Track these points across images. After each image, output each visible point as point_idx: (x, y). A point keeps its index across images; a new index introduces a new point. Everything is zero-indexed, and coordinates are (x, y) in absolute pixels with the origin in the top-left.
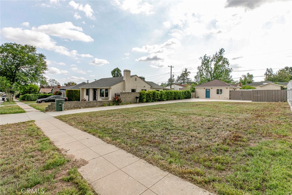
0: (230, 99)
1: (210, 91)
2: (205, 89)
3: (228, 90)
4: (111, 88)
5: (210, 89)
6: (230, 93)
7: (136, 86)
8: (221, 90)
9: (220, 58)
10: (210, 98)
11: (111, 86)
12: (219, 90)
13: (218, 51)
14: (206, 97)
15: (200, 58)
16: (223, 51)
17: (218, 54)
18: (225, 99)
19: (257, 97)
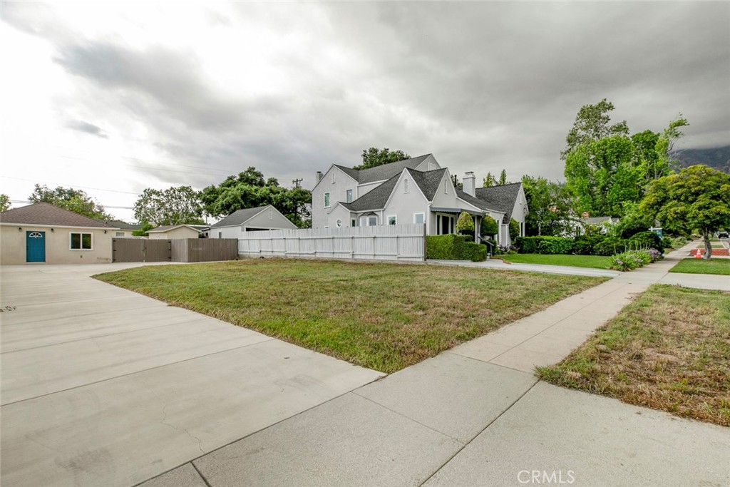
0: (114, 261)
1: (44, 238)
2: (25, 229)
3: (109, 237)
5: (44, 233)
6: (114, 245)
8: (87, 237)
10: (43, 261)
12: (78, 235)
14: (27, 261)
18: (99, 259)
19: (198, 251)
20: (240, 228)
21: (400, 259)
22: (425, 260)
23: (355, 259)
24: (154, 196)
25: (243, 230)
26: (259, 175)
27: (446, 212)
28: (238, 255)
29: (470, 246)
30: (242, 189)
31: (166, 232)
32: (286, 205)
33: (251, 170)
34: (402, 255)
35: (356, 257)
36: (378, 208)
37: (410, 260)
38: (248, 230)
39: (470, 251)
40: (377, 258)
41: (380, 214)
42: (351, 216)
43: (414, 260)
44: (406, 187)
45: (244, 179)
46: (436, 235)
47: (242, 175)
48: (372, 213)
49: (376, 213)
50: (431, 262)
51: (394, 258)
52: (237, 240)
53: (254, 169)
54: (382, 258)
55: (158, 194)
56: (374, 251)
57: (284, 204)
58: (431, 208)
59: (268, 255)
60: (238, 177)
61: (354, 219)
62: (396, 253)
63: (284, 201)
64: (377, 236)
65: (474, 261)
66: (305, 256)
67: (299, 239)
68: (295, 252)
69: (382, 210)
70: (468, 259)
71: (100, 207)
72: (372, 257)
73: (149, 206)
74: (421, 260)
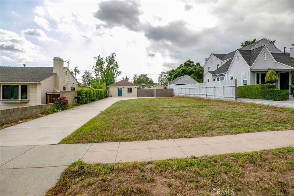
0: (138, 96)
1: (122, 90)
2: (118, 88)
3: (136, 89)
4: (41, 83)
5: (122, 88)
6: (138, 91)
7: (66, 82)
8: (131, 89)
9: (111, 60)
10: (122, 96)
11: (41, 80)
12: (129, 89)
13: (111, 54)
14: (119, 96)
15: (95, 58)
16: (115, 55)
17: (111, 57)
18: (134, 96)
19: (159, 93)
20: (174, 84)
21: (225, 98)
22: (236, 99)
23: (207, 98)
24: (164, 74)
25: (175, 85)
26: (192, 62)
27: (263, 71)
28: (173, 95)
29: (272, 91)
30: (182, 69)
31: (153, 87)
32: (200, 74)
33: (189, 61)
34: (226, 96)
35: (208, 97)
36: (225, 72)
37: (229, 99)
38: (177, 85)
39: (272, 94)
40: (216, 97)
41: (226, 75)
42: (213, 77)
43: (231, 99)
44: (238, 60)
45: (186, 64)
46: (256, 84)
47: (185, 63)
48: (223, 75)
49: (224, 75)
50: (239, 100)
51: (222, 98)
52: (173, 89)
53: (190, 60)
54: (218, 97)
55: (165, 73)
56: (214, 94)
57: (199, 73)
58: (251, 69)
59: (180, 95)
60: (184, 64)
61: (214, 78)
62: (223, 95)
63: (199, 72)
64: (215, 86)
65: (275, 100)
66: (191, 95)
67: (189, 88)
68: (188, 94)
69: (226, 73)
70: (270, 99)
71: (151, 79)
72: (213, 97)
73: (162, 78)
74: (234, 99)
